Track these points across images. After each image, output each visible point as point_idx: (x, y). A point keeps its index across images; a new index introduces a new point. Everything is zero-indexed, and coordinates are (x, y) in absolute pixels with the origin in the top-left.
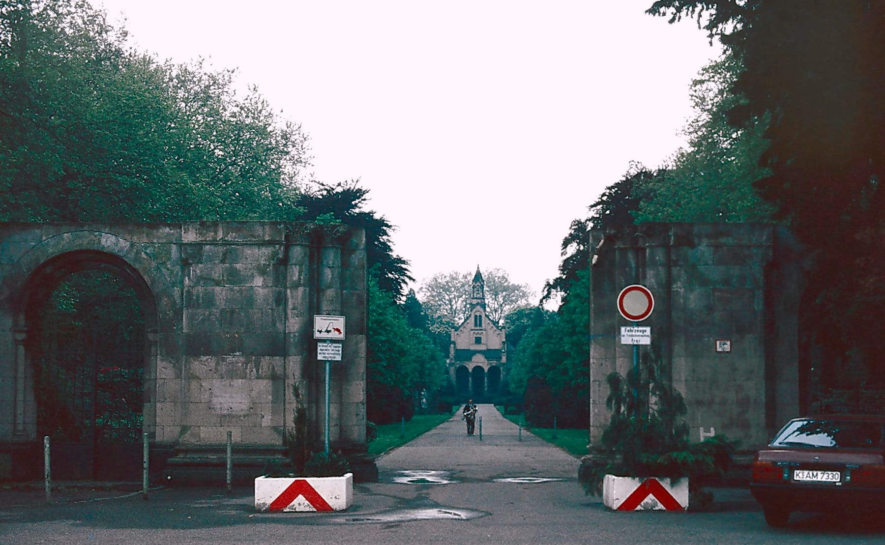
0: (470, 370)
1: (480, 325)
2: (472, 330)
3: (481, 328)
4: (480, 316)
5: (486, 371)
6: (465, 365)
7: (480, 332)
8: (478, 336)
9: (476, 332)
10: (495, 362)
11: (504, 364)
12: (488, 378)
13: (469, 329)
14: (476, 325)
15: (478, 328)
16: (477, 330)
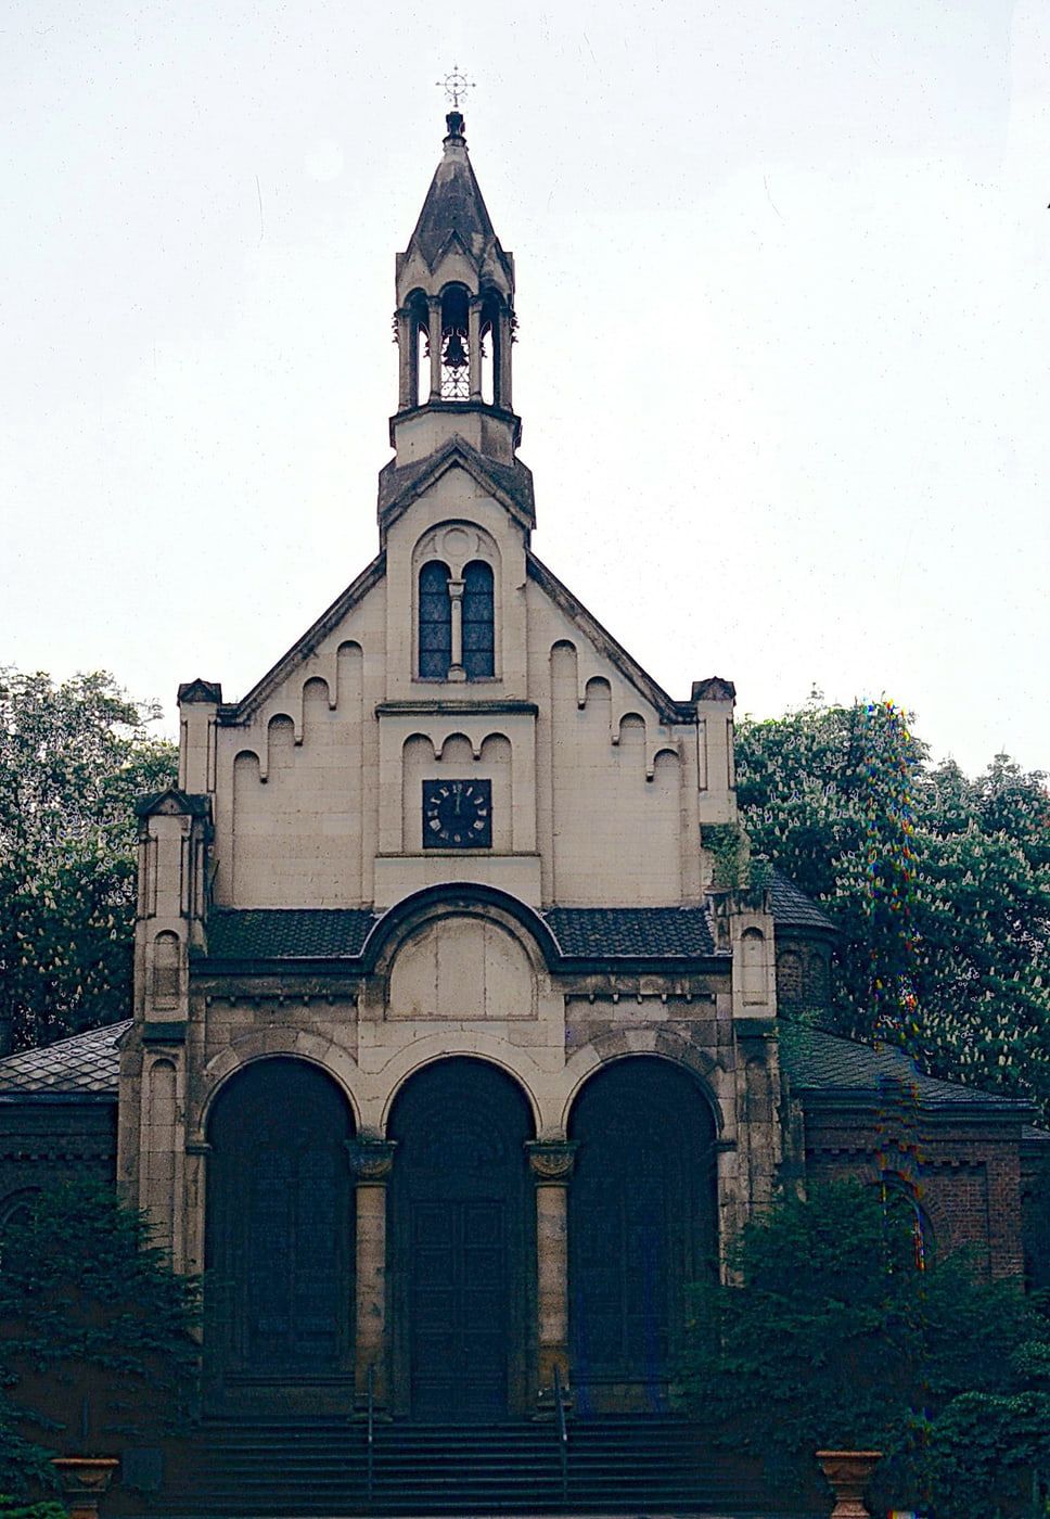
0: (371, 1114)
1: (480, 662)
2: (385, 710)
3: (482, 693)
4: (478, 570)
5: (551, 1117)
6: (306, 1046)
7: (477, 729)
8: (458, 769)
9: (438, 729)
10: (657, 1012)
11: (750, 1035)
12: (570, 1184)
13: (354, 712)
14: (431, 660)
15: (457, 690)
16: (442, 710)
